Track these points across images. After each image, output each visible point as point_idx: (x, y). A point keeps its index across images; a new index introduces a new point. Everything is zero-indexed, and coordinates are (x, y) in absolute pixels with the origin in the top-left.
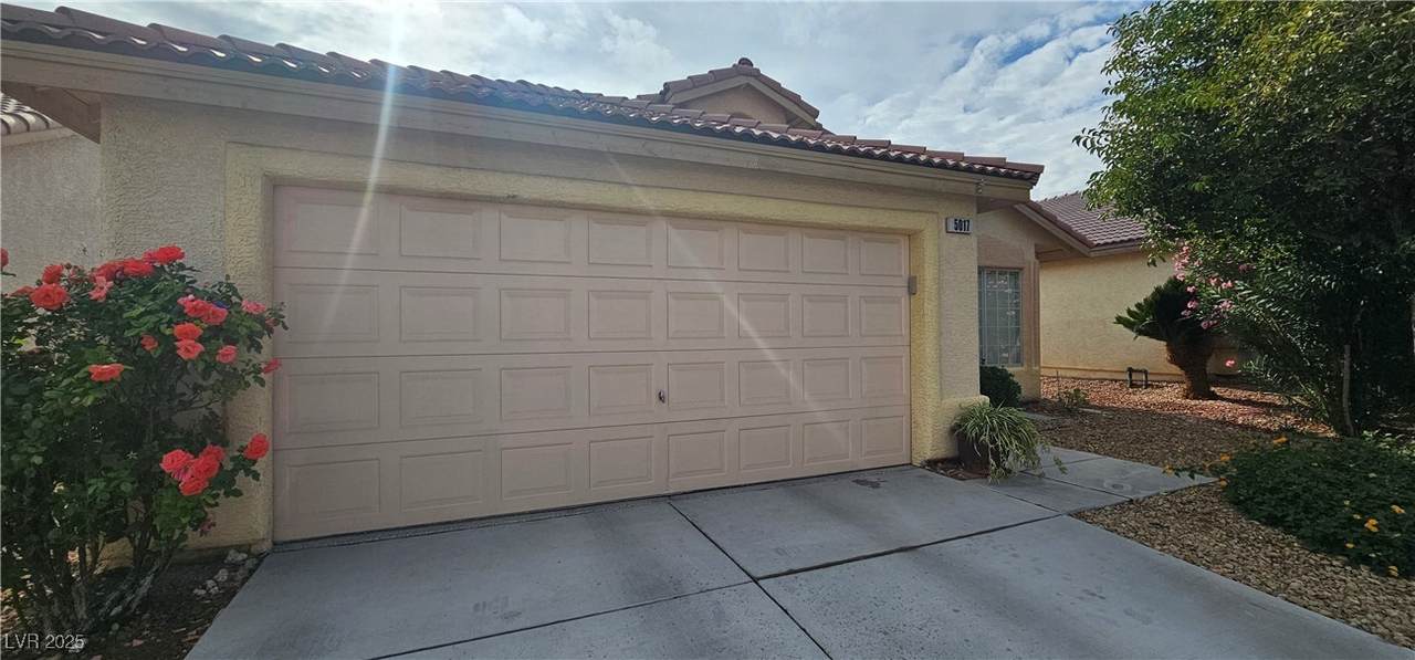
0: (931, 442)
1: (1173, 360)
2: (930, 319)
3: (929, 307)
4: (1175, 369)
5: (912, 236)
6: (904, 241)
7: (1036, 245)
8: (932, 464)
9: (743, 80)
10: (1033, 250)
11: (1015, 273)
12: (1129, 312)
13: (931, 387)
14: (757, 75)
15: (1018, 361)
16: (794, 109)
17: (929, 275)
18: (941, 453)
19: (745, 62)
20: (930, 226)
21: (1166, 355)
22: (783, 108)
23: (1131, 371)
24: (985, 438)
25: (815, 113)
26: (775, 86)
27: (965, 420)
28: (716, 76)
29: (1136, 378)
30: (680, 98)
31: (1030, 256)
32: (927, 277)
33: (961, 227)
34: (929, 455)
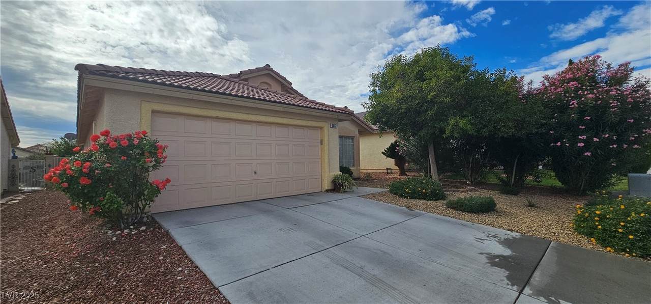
0: (327, 185)
1: (396, 165)
2: (326, 151)
3: (326, 148)
4: (397, 168)
5: (321, 128)
6: (319, 130)
7: (359, 130)
8: (327, 191)
9: (267, 72)
10: (358, 131)
11: (352, 138)
12: (385, 151)
13: (327, 170)
14: (272, 70)
15: (354, 166)
16: (284, 82)
17: (326, 139)
18: (330, 188)
19: (268, 65)
20: (326, 126)
21: (394, 163)
22: (281, 82)
23: (387, 169)
24: (340, 182)
25: (291, 84)
26: (278, 74)
27: (335, 178)
28: (258, 70)
29: (389, 171)
30: (246, 77)
31: (357, 133)
32: (325, 140)
33: (334, 126)
34: (327, 188)
